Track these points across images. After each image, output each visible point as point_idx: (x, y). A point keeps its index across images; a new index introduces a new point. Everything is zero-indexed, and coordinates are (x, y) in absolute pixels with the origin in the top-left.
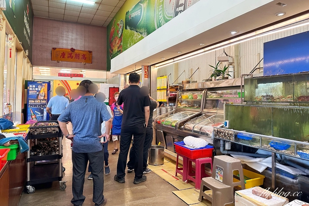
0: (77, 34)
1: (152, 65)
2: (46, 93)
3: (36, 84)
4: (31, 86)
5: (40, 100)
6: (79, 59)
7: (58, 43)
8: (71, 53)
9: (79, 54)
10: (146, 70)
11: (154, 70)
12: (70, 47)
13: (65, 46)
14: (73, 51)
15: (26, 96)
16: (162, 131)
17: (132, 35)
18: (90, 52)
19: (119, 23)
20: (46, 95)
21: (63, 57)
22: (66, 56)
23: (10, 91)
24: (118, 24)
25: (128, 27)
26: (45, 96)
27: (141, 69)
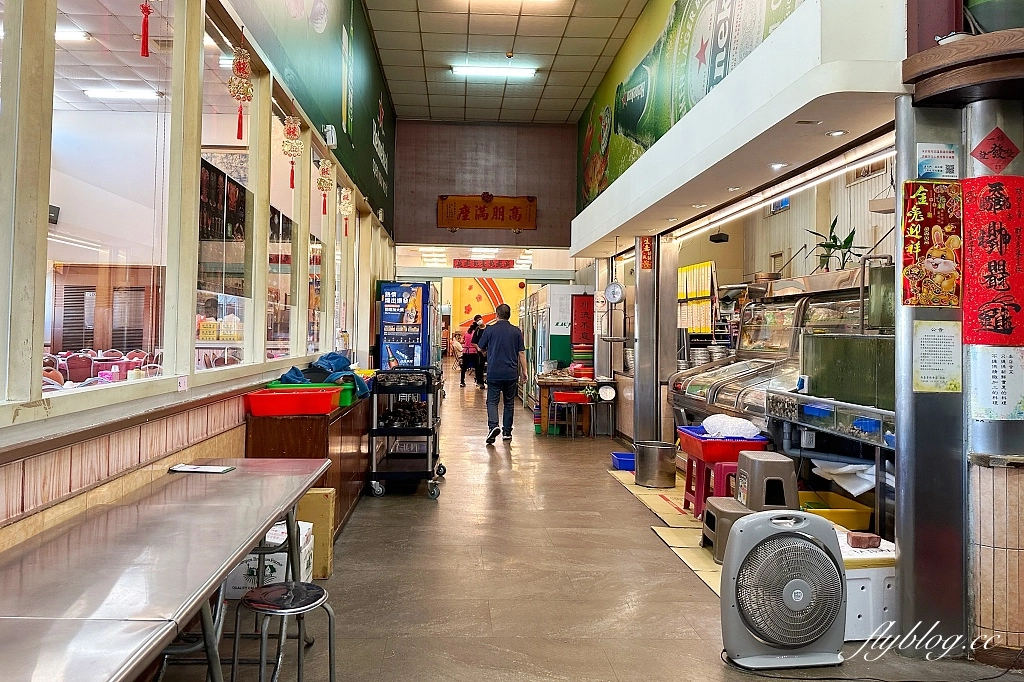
0: (498, 153)
1: (663, 234)
2: (420, 310)
3: (398, 290)
4: (387, 294)
5: (408, 326)
6: (503, 220)
7: (452, 181)
8: (485, 207)
9: (503, 207)
10: (647, 249)
11: (670, 248)
12: (480, 191)
13: (468, 189)
14: (487, 202)
15: (378, 317)
16: (682, 411)
17: (627, 150)
18: (530, 201)
19: (602, 114)
20: (420, 314)
21: (465, 218)
22: (471, 215)
23: (345, 304)
24: (601, 118)
25: (620, 129)
26: (416, 317)
27: (633, 248)
